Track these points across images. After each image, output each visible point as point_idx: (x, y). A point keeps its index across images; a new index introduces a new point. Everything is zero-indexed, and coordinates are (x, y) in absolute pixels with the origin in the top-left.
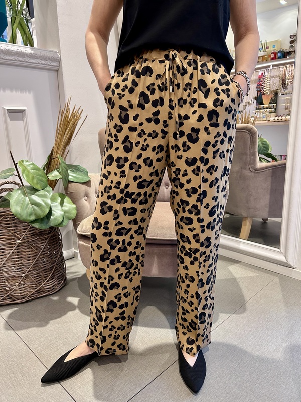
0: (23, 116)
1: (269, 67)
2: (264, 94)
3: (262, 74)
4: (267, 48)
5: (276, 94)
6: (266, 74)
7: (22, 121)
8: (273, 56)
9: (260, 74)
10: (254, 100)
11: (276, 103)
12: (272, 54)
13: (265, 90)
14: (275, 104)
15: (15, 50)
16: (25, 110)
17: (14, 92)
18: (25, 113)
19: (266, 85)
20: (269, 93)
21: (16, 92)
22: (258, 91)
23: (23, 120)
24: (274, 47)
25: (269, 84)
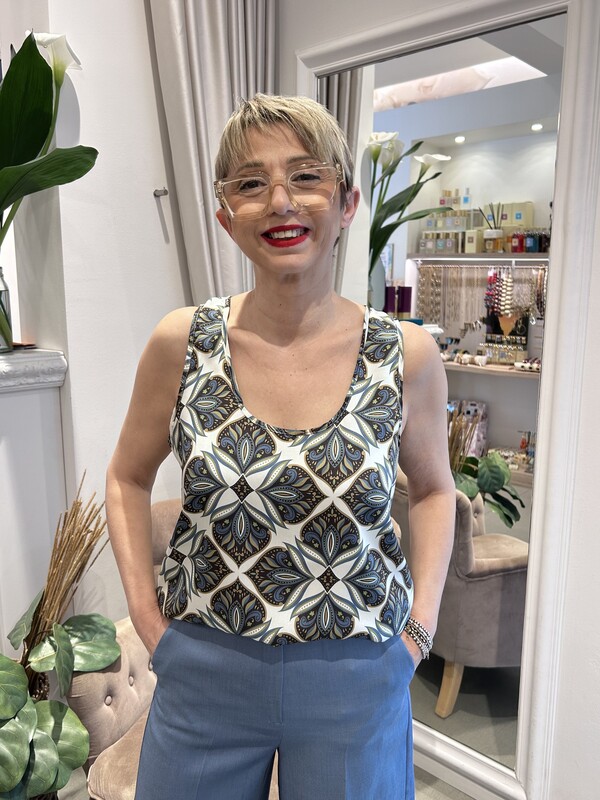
1: (510, 263)
2: (502, 316)
3: (495, 275)
4: (504, 217)
5: (526, 320)
6: (503, 276)
8: (515, 242)
9: (491, 274)
10: (481, 323)
11: (526, 335)
12: (515, 236)
13: (502, 308)
14: (523, 338)
19: (503, 299)
20: (510, 315)
22: (488, 307)
24: (519, 216)
25: (509, 297)
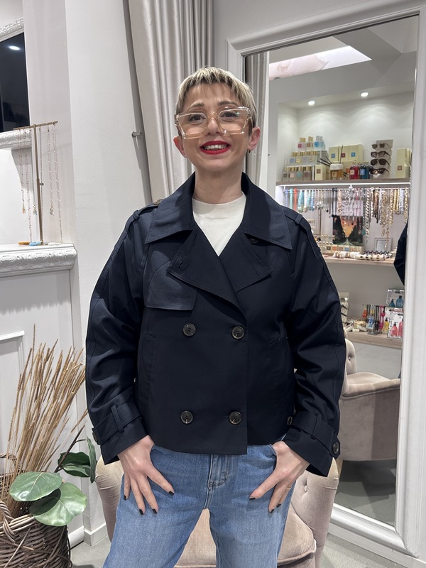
0: (18, 346)
1: (348, 186)
4: (343, 155)
7: (16, 353)
8: (352, 172)
12: (351, 168)
15: (15, 259)
16: (22, 336)
17: (8, 313)
18: (22, 341)
21: (10, 312)
23: (18, 350)
24: (353, 155)
